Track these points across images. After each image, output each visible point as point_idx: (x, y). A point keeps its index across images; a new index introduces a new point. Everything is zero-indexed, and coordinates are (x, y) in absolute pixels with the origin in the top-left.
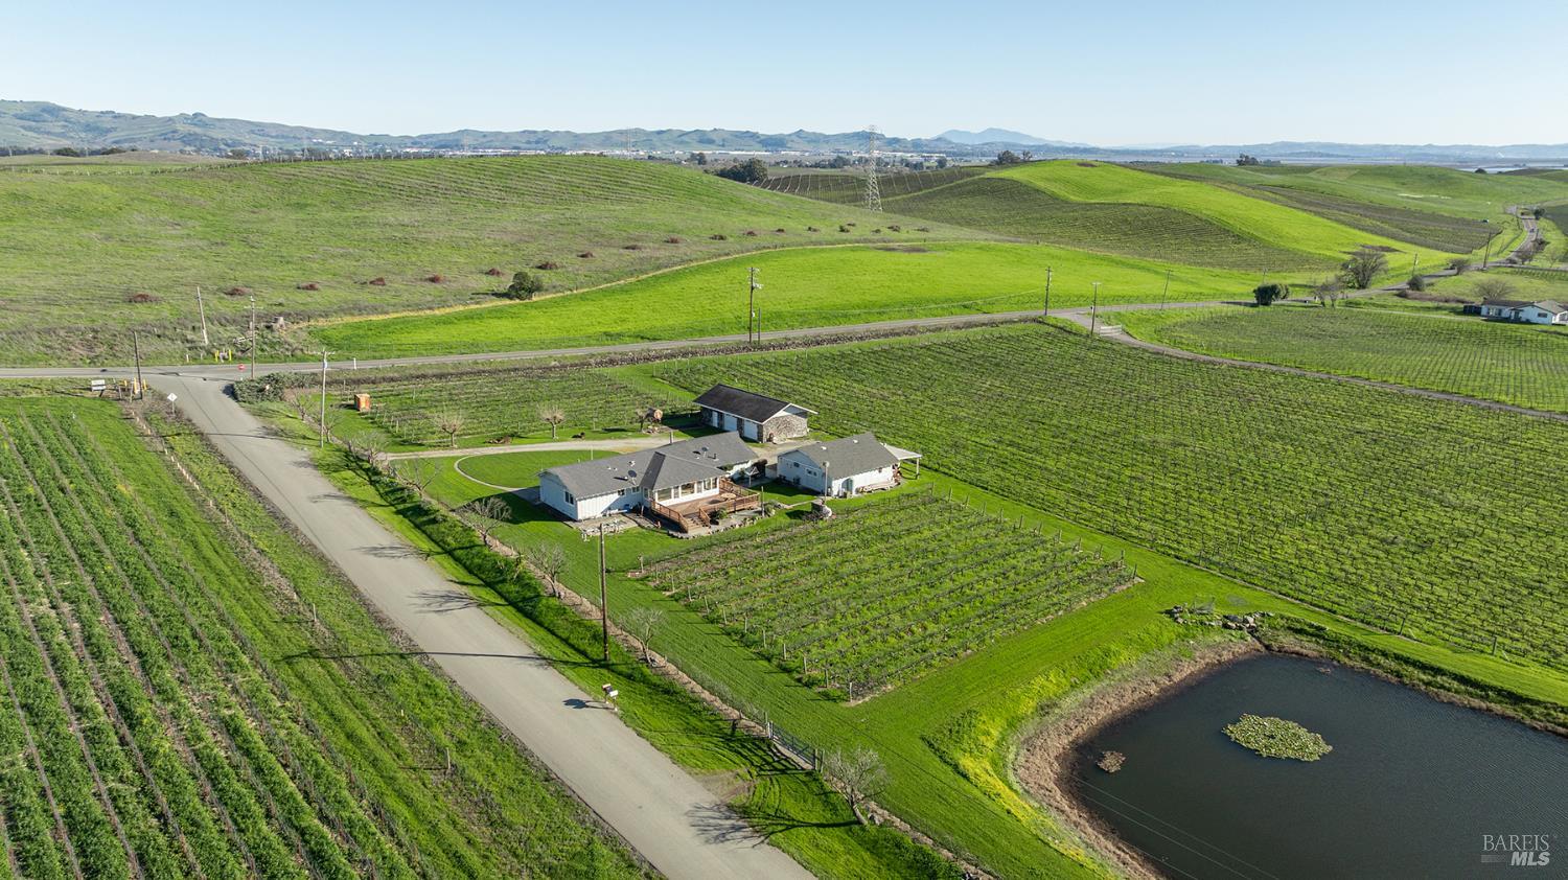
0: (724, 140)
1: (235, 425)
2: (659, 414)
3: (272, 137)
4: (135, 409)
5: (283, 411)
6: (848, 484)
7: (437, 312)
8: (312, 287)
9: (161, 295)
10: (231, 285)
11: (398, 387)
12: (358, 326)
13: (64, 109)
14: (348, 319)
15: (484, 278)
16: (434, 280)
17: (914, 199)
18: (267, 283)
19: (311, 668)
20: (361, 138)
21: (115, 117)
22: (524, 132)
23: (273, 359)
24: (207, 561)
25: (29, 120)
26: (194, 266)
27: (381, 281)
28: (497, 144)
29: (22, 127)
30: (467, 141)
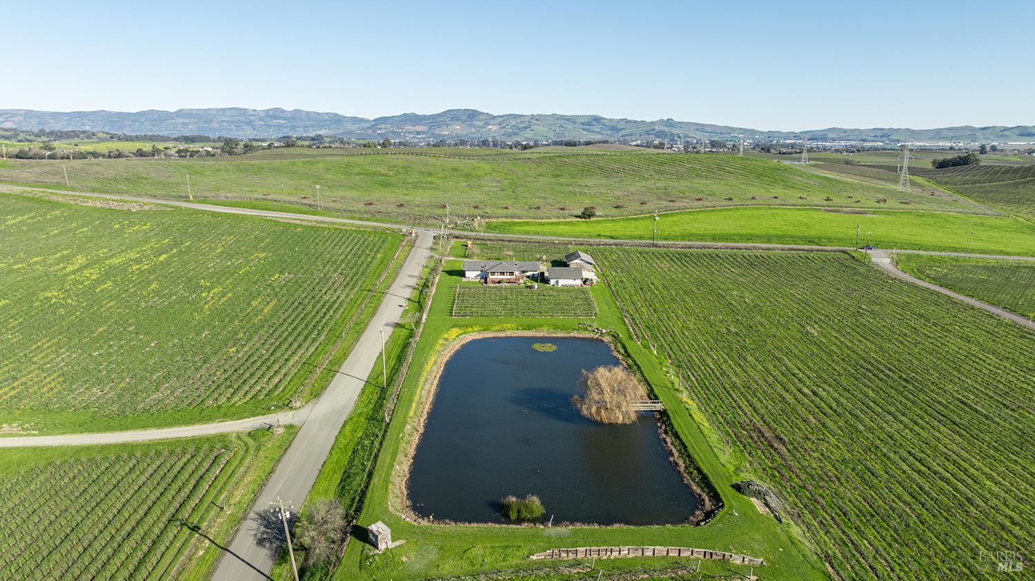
1: (424, 246)
2: (545, 258)
3: (707, 132)
4: (408, 239)
5: (441, 244)
6: (557, 282)
7: (544, 221)
13: (603, 119)
14: (505, 220)
16: (562, 209)
17: (1007, 185)
19: (365, 293)
20: (762, 133)
22: (875, 129)
25: (586, 125)
28: (853, 137)
29: (582, 129)
30: (830, 135)
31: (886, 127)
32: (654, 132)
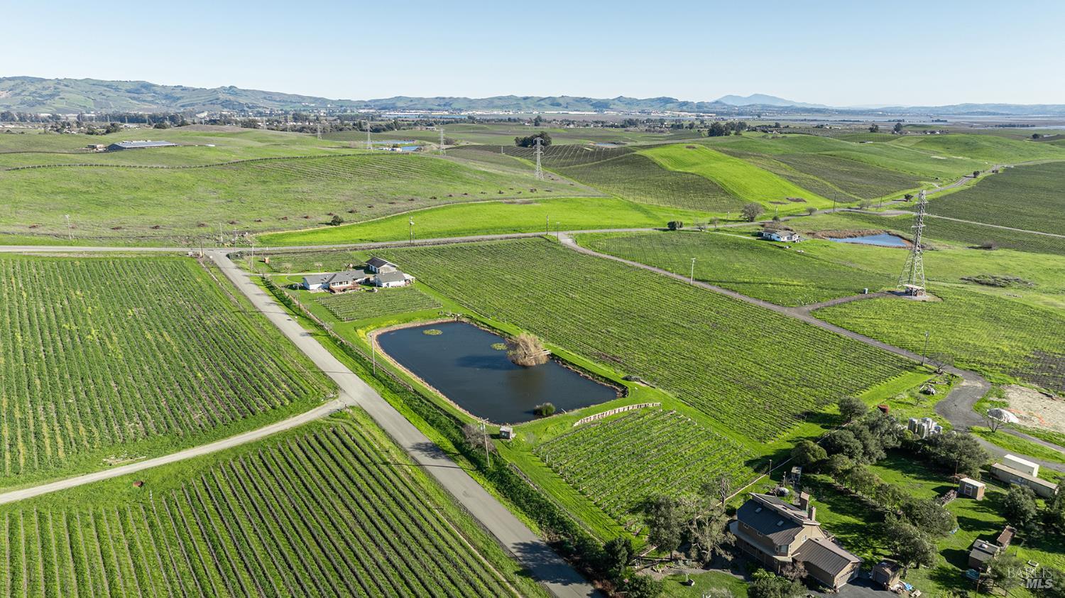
0: (567, 104)
1: (229, 266)
2: (351, 266)
3: (277, 101)
4: (201, 261)
5: (243, 263)
7: (302, 231)
8: (260, 221)
9: (208, 224)
10: (232, 220)
11: (279, 256)
12: (272, 236)
13: (154, 86)
14: (270, 233)
15: (327, 216)
16: (306, 217)
18: (244, 219)
19: (238, 314)
20: (333, 102)
21: (183, 89)
22: (437, 98)
23: (242, 246)
24: (218, 295)
25: (133, 92)
26: (220, 212)
27: (286, 218)
28: (419, 106)
29: (130, 98)
30: (399, 104)
31: (447, 96)
32: (219, 102)
